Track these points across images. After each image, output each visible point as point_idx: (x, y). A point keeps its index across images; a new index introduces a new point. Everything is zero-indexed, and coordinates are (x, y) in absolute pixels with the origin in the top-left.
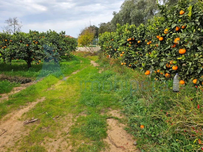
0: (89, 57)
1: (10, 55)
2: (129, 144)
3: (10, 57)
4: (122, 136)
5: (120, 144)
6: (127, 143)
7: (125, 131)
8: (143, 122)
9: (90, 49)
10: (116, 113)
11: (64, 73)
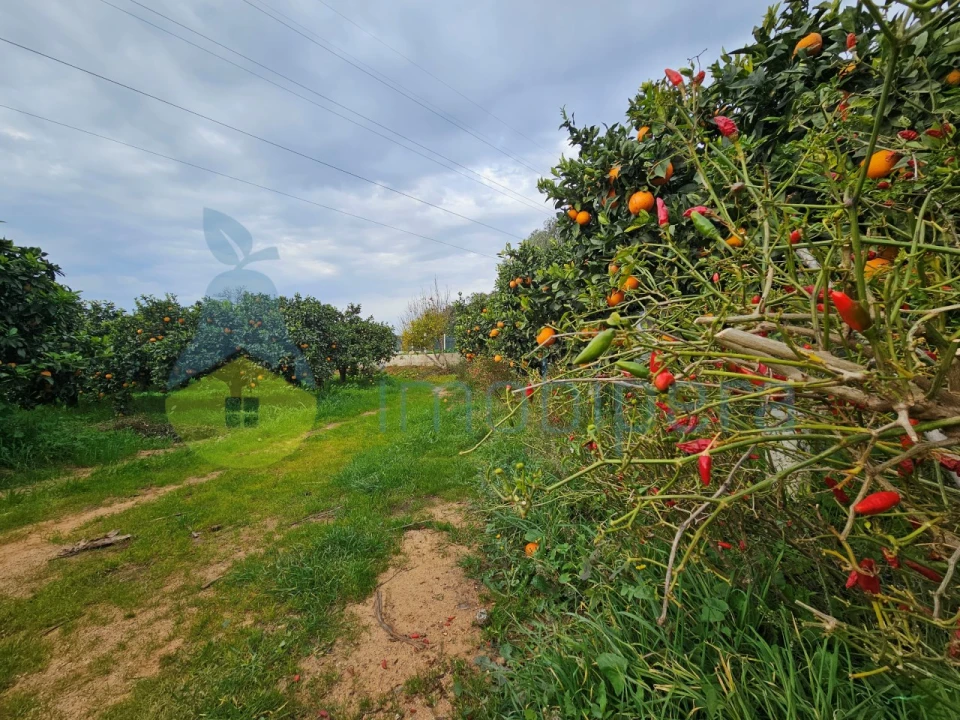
0: (435, 378)
1: (168, 358)
2: (458, 621)
3: (166, 365)
4: (439, 591)
5: (417, 623)
6: (450, 620)
7: (460, 571)
8: (535, 531)
9: (438, 358)
10: (453, 511)
11: (333, 414)
